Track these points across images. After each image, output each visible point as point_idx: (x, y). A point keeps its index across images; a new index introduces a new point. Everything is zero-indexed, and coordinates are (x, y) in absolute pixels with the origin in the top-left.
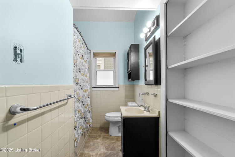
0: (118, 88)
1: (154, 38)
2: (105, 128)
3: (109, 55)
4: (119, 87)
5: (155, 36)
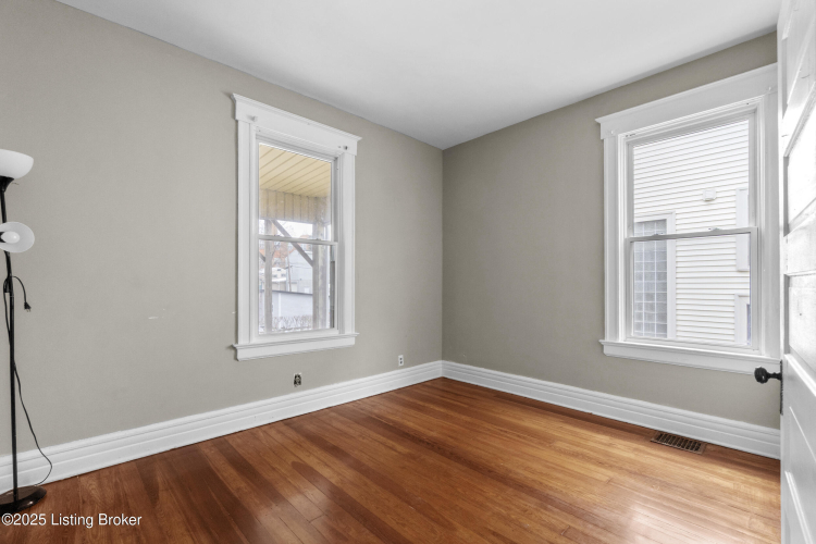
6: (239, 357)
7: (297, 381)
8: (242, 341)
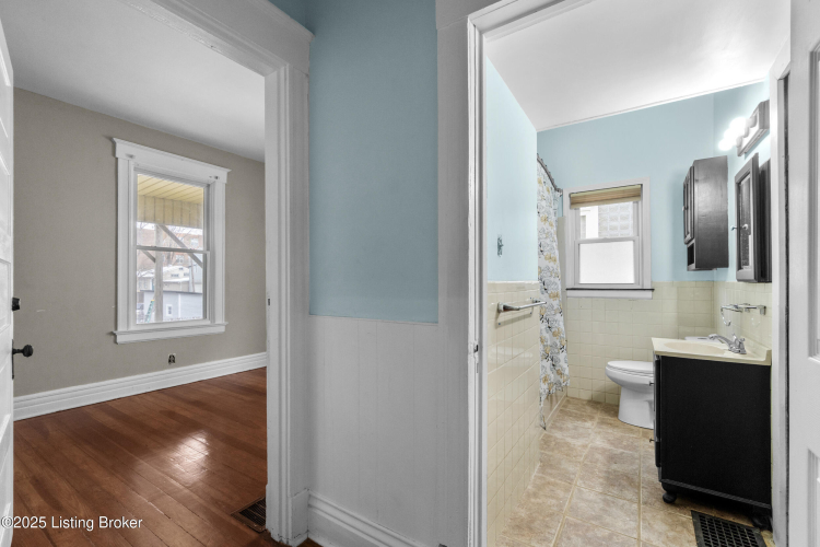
0: (650, 292)
1: (755, 160)
2: (607, 405)
3: (620, 195)
4: (653, 290)
5: (757, 155)
6: (118, 341)
7: (172, 360)
8: (121, 328)
